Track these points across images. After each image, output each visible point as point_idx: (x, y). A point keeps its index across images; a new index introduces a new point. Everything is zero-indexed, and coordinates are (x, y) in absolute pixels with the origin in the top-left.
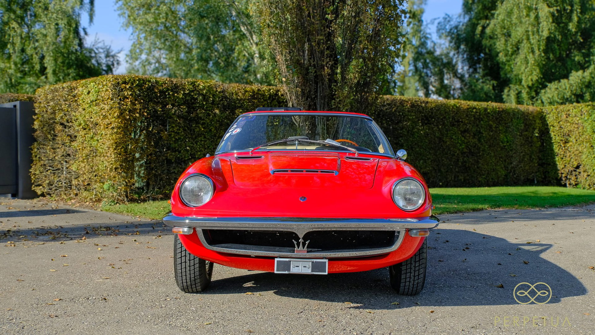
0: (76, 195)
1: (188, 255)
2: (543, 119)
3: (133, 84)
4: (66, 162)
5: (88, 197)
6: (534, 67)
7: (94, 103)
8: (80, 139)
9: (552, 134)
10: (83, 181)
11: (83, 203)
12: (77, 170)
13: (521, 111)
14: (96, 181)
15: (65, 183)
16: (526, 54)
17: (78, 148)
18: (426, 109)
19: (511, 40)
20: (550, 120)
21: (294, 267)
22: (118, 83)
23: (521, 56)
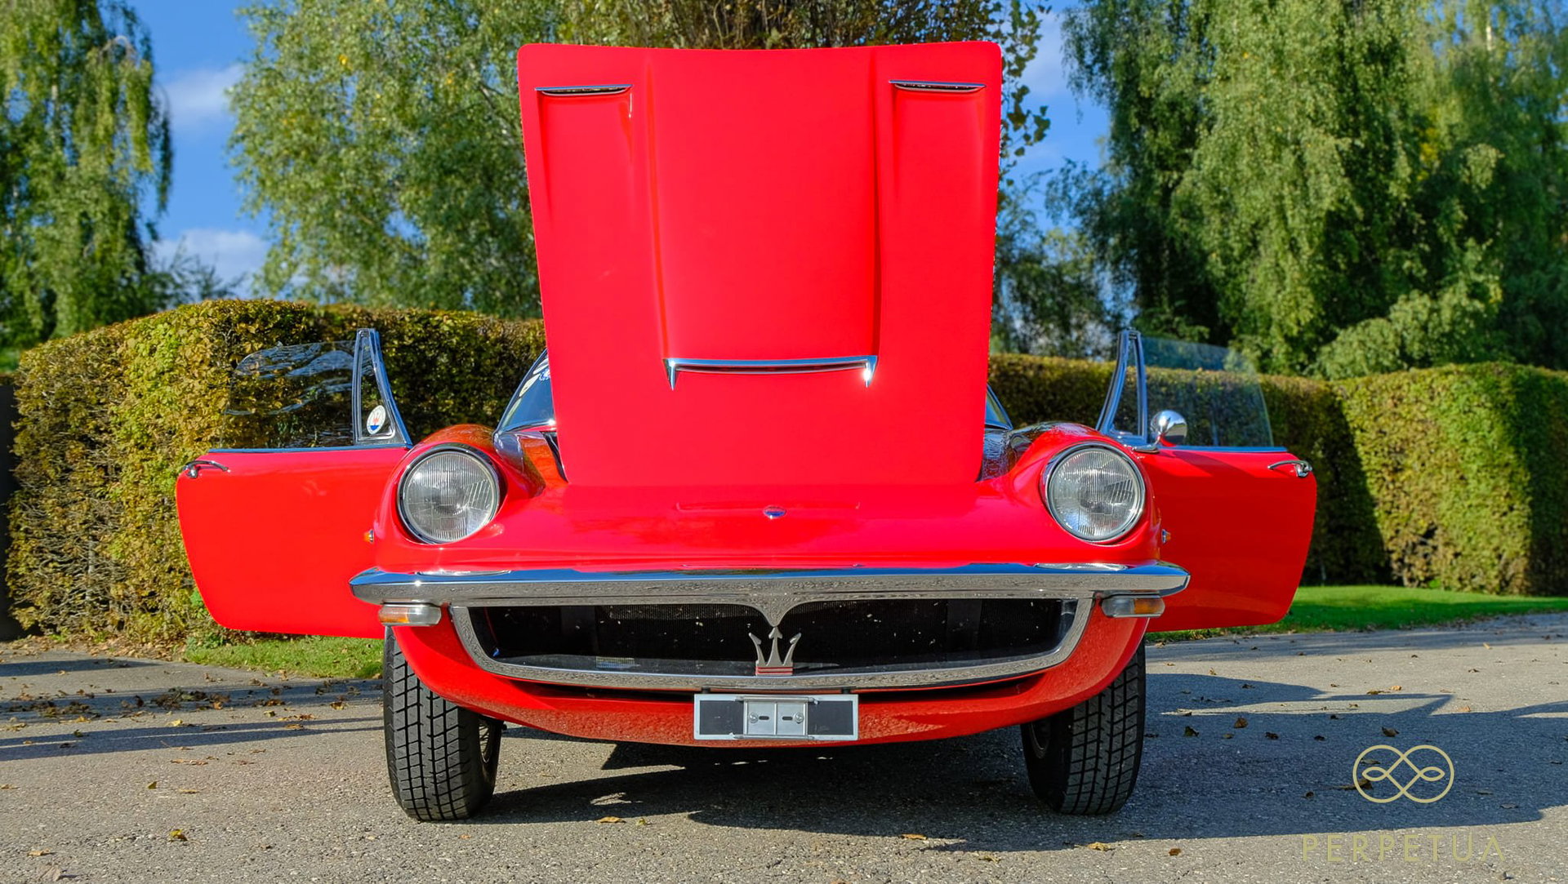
0: (120, 625)
1: (425, 702)
2: (1334, 409)
3: (265, 322)
4: (95, 538)
5: (149, 630)
6: (1300, 289)
7: (167, 376)
8: (129, 475)
9: (1361, 450)
10: (137, 587)
11: (138, 645)
12: (122, 557)
13: (1280, 391)
14: (170, 585)
15: (93, 595)
16: (1276, 256)
17: (124, 500)
18: (1039, 385)
19: (1236, 221)
20: (1354, 412)
21: (754, 721)
22: (229, 321)
23: (1266, 261)
